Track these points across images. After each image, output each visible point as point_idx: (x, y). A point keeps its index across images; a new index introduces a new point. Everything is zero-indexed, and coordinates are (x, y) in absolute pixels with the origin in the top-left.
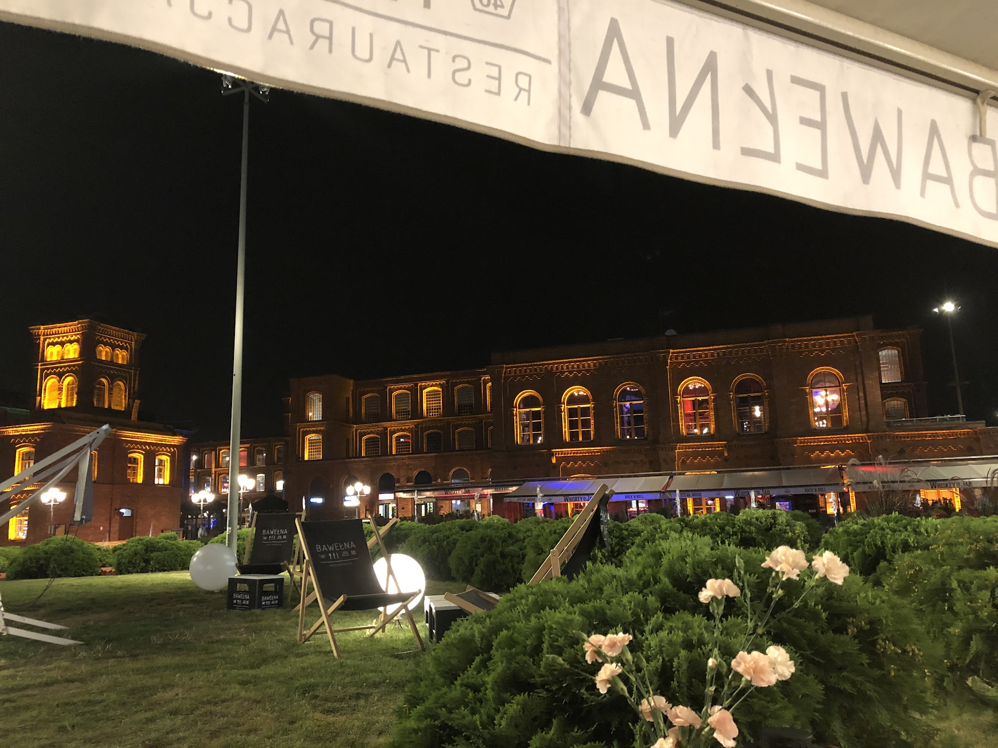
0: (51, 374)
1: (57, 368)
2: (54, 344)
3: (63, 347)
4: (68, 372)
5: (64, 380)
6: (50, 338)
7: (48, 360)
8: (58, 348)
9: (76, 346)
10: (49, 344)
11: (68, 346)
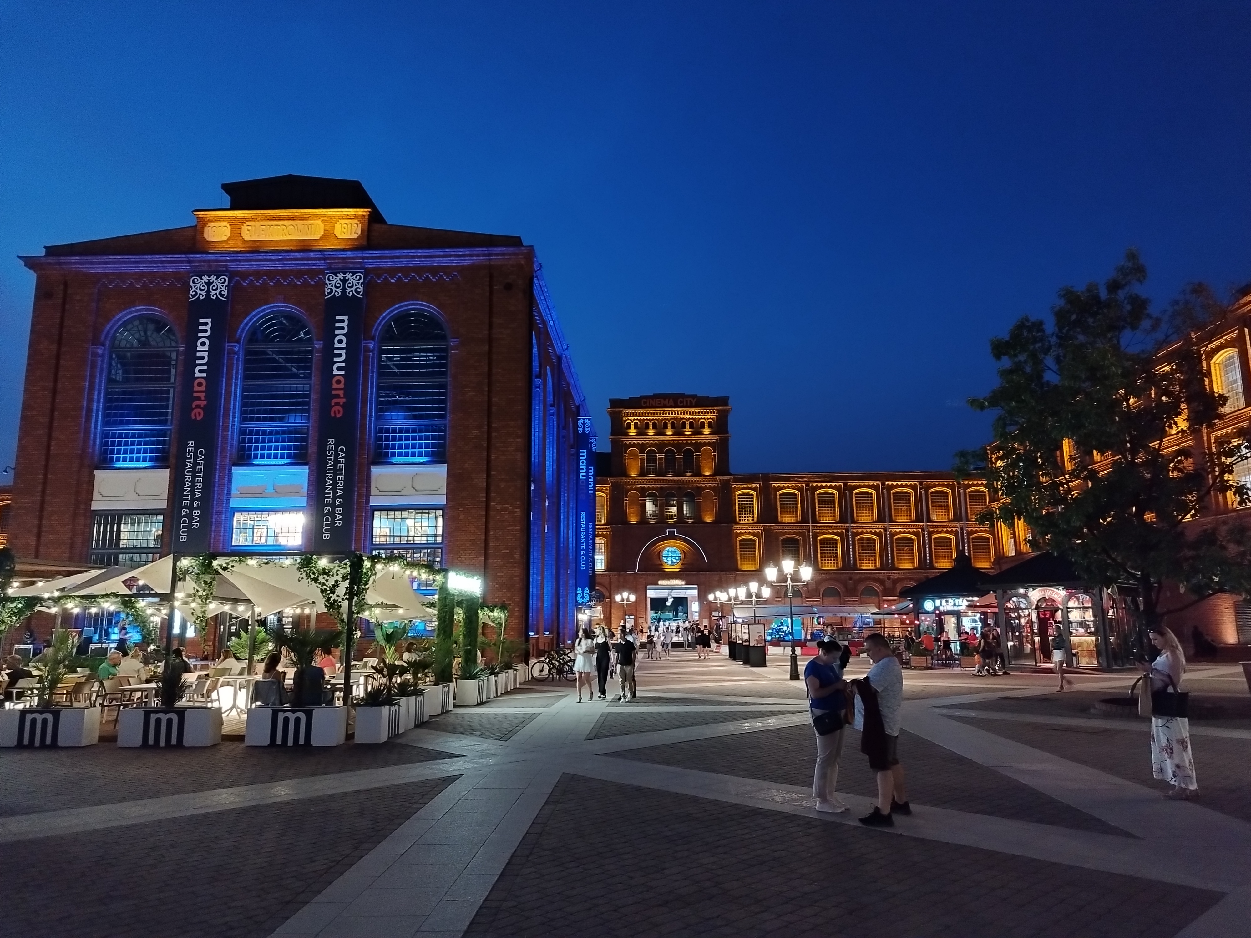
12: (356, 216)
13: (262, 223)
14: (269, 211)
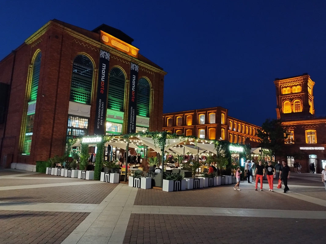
0: (286, 99)
1: (289, 97)
2: (286, 87)
3: (291, 88)
4: (296, 98)
5: (293, 101)
6: (283, 85)
7: (283, 94)
8: (288, 88)
9: (299, 87)
10: (283, 87)
11: (294, 87)
12: (136, 50)
13: (116, 41)
14: (119, 39)
